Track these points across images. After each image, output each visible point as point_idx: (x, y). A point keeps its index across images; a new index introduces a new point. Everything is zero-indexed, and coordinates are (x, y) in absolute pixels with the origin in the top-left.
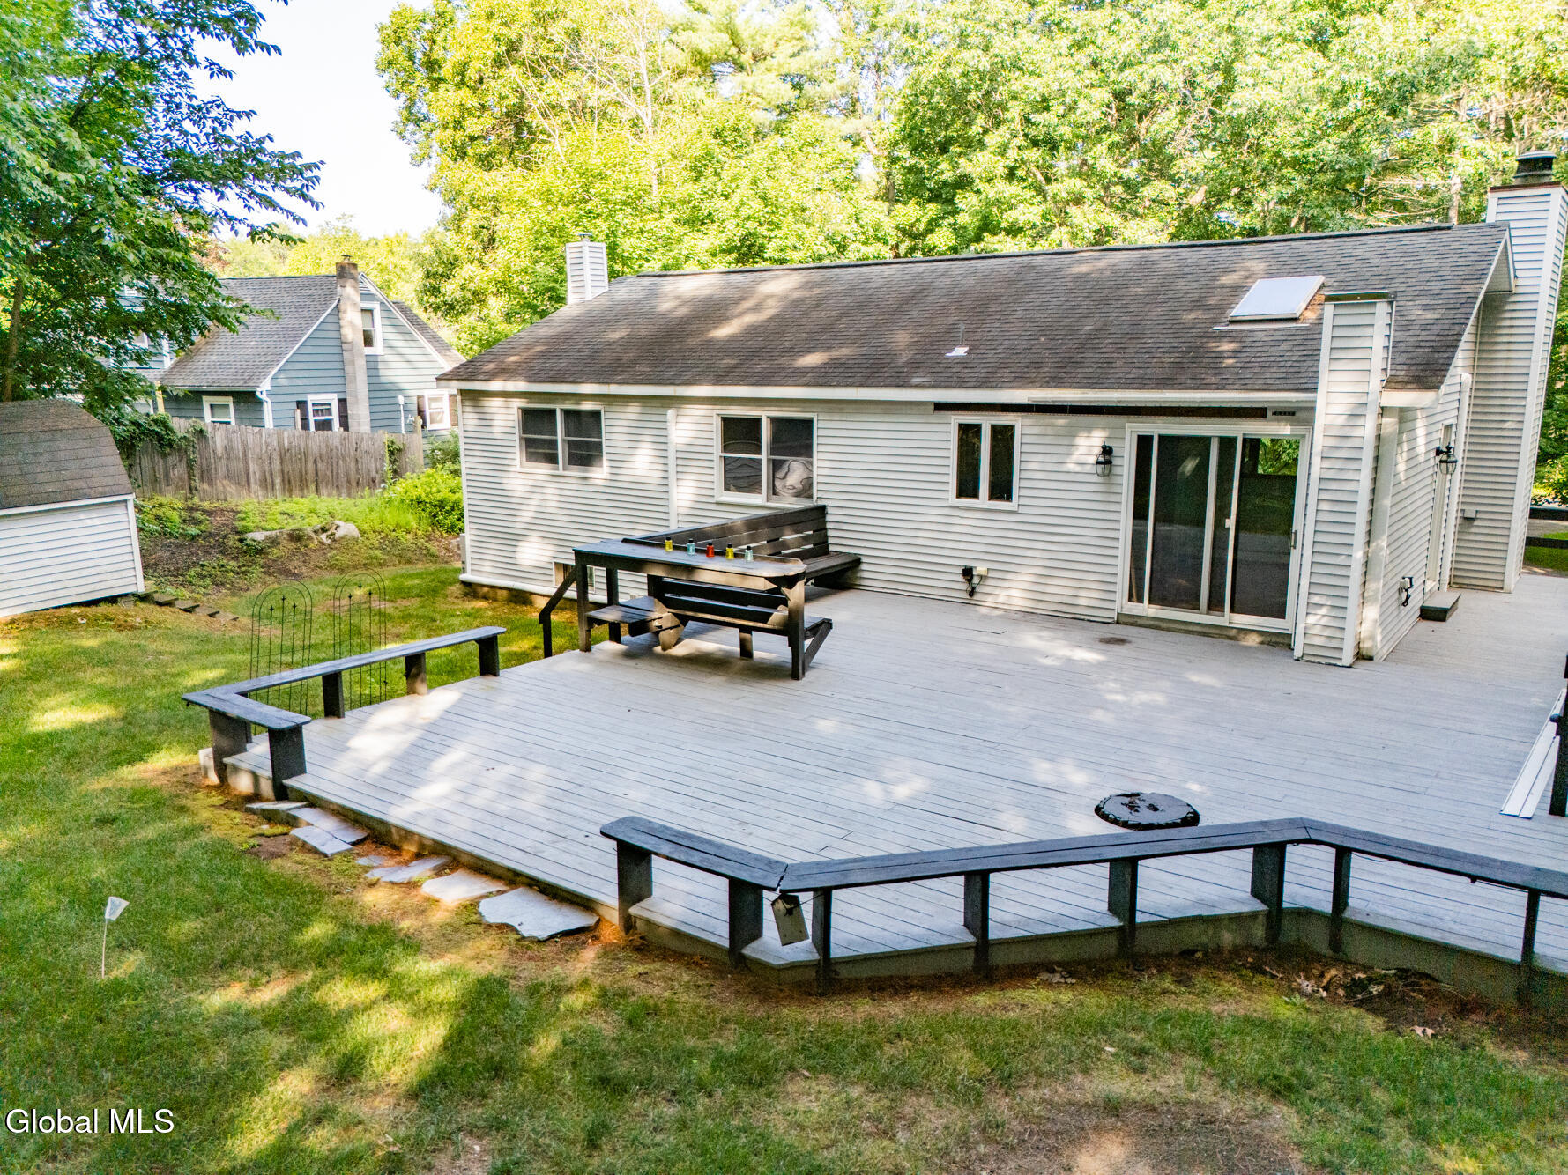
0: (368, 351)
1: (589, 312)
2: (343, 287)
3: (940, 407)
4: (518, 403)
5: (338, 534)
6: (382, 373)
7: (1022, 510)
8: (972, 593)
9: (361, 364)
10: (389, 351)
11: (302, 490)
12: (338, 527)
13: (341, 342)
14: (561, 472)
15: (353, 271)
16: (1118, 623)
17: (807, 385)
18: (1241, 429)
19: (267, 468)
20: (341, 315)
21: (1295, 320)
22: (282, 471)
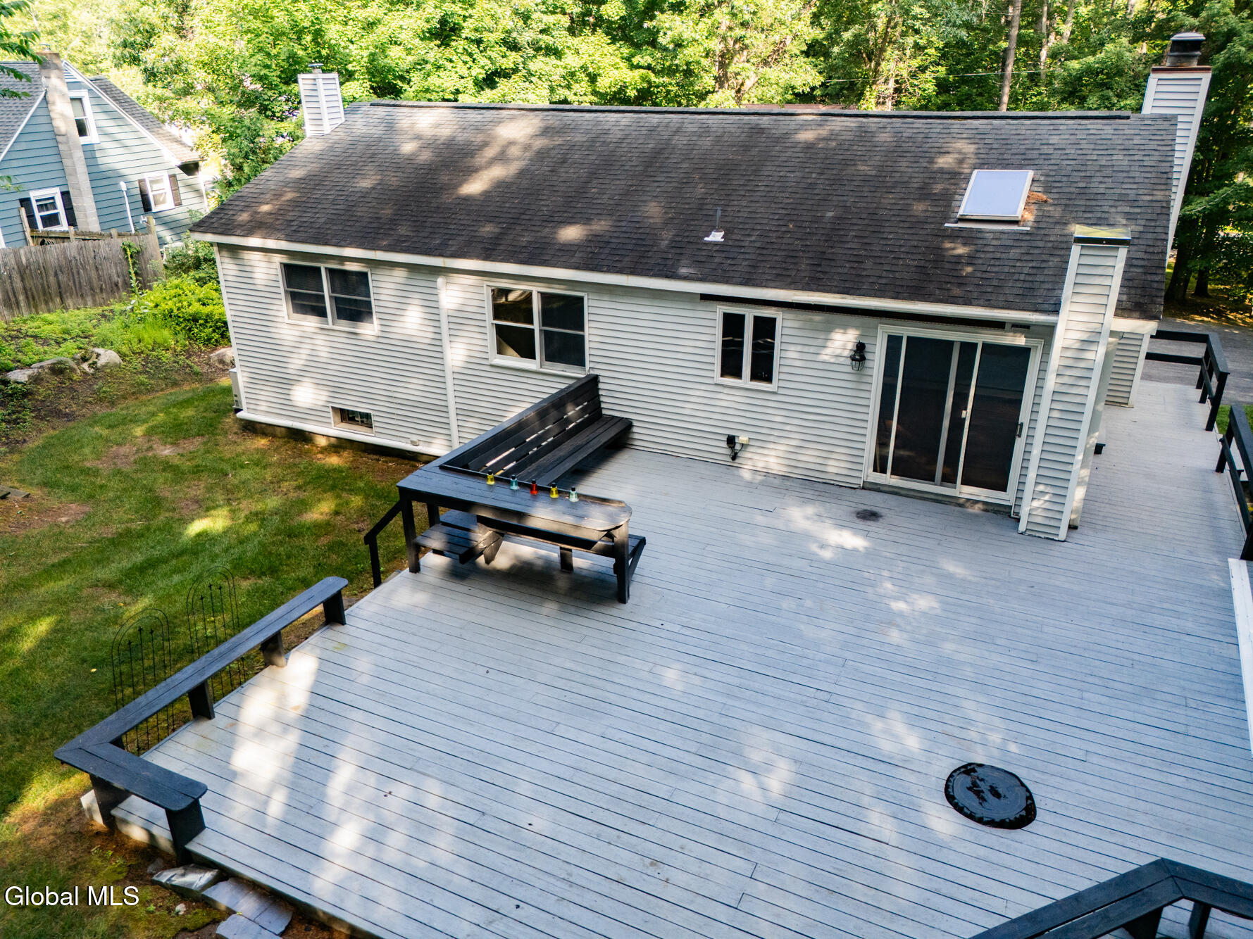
0: (84, 140)
1: (331, 149)
2: (47, 77)
3: (705, 297)
4: (279, 259)
5: (101, 362)
6: (100, 161)
7: (781, 391)
8: (734, 457)
9: (79, 155)
10: (104, 138)
11: (47, 303)
12: (98, 355)
13: (55, 135)
14: (330, 326)
15: (56, 61)
16: (863, 488)
17: (577, 268)
18: (981, 337)
19: (9, 287)
20: (50, 107)
21: (1016, 222)
22: (25, 289)
